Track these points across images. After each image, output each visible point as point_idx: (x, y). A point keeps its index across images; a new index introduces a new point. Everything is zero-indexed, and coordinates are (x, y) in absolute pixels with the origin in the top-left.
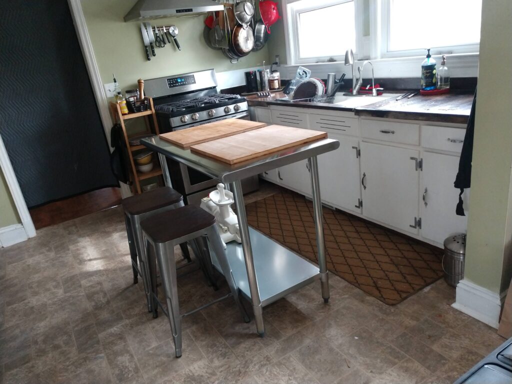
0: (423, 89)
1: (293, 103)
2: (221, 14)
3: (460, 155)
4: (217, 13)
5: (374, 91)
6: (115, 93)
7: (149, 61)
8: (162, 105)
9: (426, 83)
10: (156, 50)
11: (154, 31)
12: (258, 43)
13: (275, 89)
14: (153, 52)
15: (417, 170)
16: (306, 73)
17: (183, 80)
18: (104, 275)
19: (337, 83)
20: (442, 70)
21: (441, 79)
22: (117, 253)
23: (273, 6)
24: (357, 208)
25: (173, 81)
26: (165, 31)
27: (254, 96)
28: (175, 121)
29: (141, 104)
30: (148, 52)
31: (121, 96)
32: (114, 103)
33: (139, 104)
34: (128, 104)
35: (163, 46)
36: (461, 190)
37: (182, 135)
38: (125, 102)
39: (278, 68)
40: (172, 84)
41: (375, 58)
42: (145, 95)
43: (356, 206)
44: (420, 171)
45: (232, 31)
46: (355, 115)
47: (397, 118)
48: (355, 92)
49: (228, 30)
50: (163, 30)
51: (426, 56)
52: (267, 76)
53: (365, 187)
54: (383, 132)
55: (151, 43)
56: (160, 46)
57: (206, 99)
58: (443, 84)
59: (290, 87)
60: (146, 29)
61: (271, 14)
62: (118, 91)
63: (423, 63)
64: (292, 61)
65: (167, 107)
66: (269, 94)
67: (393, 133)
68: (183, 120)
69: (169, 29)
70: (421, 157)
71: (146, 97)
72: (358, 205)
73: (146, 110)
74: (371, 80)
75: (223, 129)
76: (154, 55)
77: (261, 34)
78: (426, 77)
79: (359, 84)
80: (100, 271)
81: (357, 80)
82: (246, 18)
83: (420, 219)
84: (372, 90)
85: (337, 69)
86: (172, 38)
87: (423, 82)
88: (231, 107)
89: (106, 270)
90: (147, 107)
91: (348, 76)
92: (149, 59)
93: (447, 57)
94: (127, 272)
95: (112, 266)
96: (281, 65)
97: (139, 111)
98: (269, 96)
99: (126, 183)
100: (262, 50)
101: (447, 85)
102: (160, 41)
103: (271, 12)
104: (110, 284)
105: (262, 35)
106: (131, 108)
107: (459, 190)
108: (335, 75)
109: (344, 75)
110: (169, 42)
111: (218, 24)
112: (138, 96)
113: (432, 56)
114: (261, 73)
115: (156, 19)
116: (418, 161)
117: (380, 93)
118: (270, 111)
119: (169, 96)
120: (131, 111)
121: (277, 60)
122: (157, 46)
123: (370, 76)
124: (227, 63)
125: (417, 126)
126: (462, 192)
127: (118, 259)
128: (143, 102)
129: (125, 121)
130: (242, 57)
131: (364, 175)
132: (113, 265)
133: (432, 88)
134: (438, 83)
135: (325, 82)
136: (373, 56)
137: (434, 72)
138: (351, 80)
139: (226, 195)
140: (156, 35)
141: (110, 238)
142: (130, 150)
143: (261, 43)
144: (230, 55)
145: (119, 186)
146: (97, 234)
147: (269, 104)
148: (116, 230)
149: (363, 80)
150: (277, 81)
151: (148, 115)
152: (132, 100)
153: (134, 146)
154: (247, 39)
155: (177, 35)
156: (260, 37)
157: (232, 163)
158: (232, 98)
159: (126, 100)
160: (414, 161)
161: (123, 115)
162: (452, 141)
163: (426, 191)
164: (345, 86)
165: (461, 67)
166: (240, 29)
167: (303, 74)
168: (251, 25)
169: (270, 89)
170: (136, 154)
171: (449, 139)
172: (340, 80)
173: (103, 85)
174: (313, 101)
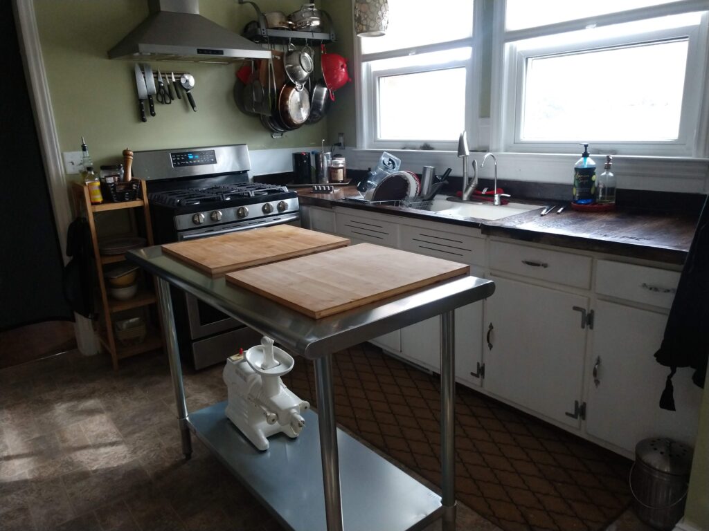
0: (575, 202)
1: (371, 205)
2: (263, 64)
3: (668, 313)
4: (258, 61)
5: (497, 197)
6: (81, 168)
7: (143, 123)
8: (159, 193)
9: (579, 193)
10: (158, 108)
11: (156, 78)
12: (315, 113)
13: (338, 182)
14: (152, 109)
15: (583, 327)
16: (393, 163)
17: (197, 157)
18: (32, 491)
19: (439, 181)
20: (605, 176)
21: (604, 190)
22: (61, 445)
23: (341, 63)
24: (475, 378)
25: (182, 157)
26: (174, 80)
27: (306, 190)
28: (183, 221)
29: (125, 189)
30: (143, 109)
31: (93, 173)
32: (79, 183)
33: (122, 188)
34: (104, 187)
35: (168, 102)
36: (672, 369)
37: (204, 249)
38: (98, 184)
39: (341, 152)
40: (179, 161)
41: (497, 150)
42: (132, 175)
43: (472, 374)
44: (589, 329)
45: (279, 91)
46: (482, 233)
47: (556, 245)
48: (465, 196)
49: (273, 89)
50: (170, 78)
51: (581, 155)
52: (326, 162)
53: (491, 346)
54: (528, 263)
55: (149, 96)
56: (163, 102)
57: (233, 189)
58: (606, 196)
59: (369, 182)
60: (143, 73)
61: (338, 73)
62: (87, 164)
63: (576, 164)
64: (365, 145)
65: (169, 197)
66: (331, 188)
67: (545, 266)
68: (196, 219)
69: (180, 78)
70: (591, 308)
71: (135, 178)
72: (476, 372)
73: (133, 199)
74: (492, 181)
75: (275, 242)
76: (153, 115)
77: (321, 99)
78: (581, 185)
79: (472, 186)
80: (26, 481)
81: (470, 179)
82: (302, 75)
83: (585, 404)
84: (493, 196)
85: (437, 160)
86: (185, 92)
87: (575, 192)
88: (274, 204)
89: (37, 481)
90: (137, 195)
91: (457, 172)
92: (144, 120)
93: (614, 158)
94: (79, 485)
95: (49, 471)
96: (346, 148)
97: (122, 200)
98: (332, 192)
99: (86, 316)
100: (319, 123)
101: (611, 199)
102: (165, 94)
103: (337, 69)
104: (45, 511)
105: (323, 102)
106: (108, 194)
107: (667, 370)
108: (434, 170)
109: (449, 170)
110: (179, 98)
111: (258, 79)
112: (122, 176)
113: (590, 155)
114: (317, 156)
115: (161, 60)
116: (586, 313)
117: (505, 201)
118: (334, 214)
119: (172, 180)
120: (107, 198)
121: (341, 140)
122: (158, 100)
123: (490, 175)
124: (266, 137)
125: (588, 260)
126: (673, 372)
127: (62, 459)
128: (129, 185)
129: (95, 214)
130: (291, 130)
131: (491, 327)
132: (52, 470)
133: (590, 201)
134: (598, 194)
135: (420, 178)
136: (493, 146)
137: (594, 178)
138: (461, 179)
139: (277, 356)
140: (158, 84)
141: (49, 414)
142: (100, 262)
143: (320, 113)
144: (271, 125)
145: (74, 320)
146: (24, 405)
147: (334, 204)
148: (60, 399)
149: (480, 180)
150: (342, 170)
151: (136, 209)
152: (110, 182)
153: (108, 256)
154: (300, 105)
155: (193, 87)
156: (320, 105)
157: (317, 317)
158: (274, 191)
159: (100, 180)
160: (580, 314)
161: (94, 204)
162: (651, 289)
163: (598, 362)
164: (451, 187)
165: (633, 175)
166: (292, 89)
167: (389, 164)
168: (306, 86)
169: (331, 181)
170: (108, 268)
171: (644, 285)
172: (442, 177)
173: (62, 154)
174: (402, 204)
